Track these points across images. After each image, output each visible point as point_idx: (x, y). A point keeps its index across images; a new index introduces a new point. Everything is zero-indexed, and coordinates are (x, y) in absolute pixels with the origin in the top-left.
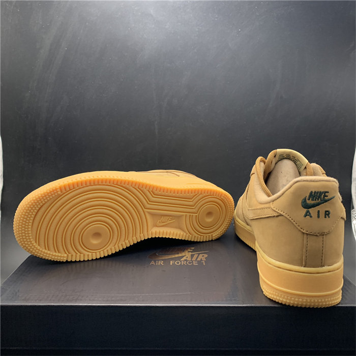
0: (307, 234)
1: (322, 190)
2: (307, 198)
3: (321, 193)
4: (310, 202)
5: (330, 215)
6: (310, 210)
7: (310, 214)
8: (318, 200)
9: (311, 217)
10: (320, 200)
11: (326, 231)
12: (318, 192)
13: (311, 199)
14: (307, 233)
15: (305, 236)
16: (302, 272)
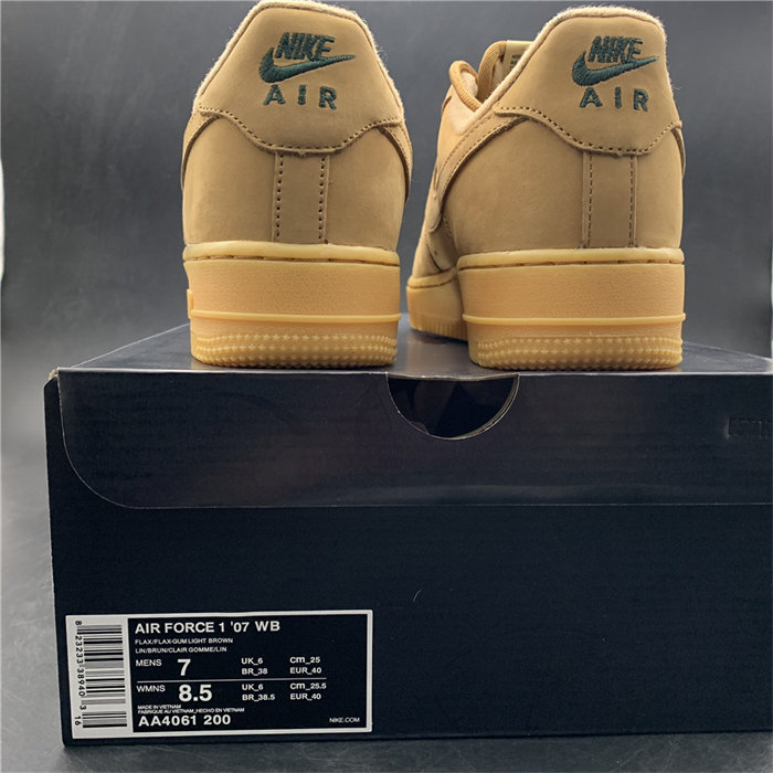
0: (590, 152)
1: (625, 36)
2: (587, 55)
3: (622, 42)
4: (594, 67)
5: (648, 104)
6: (595, 86)
7: (596, 97)
8: (616, 60)
9: (599, 105)
10: (619, 60)
11: (640, 144)
12: (614, 39)
13: (596, 58)
14: (591, 148)
15: (585, 156)
16: (580, 263)
